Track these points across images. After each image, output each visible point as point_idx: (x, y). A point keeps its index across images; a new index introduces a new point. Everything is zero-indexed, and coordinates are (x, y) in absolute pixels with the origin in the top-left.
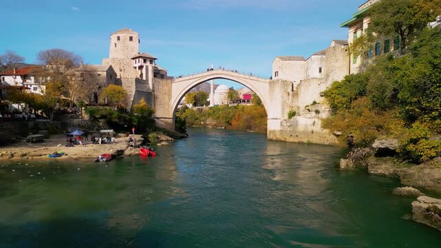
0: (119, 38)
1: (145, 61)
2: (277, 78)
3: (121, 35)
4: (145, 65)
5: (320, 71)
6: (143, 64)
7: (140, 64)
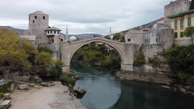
0: (36, 17)
1: (55, 33)
2: (129, 42)
3: (37, 16)
4: (55, 34)
5: (157, 41)
6: (54, 34)
7: (52, 34)
